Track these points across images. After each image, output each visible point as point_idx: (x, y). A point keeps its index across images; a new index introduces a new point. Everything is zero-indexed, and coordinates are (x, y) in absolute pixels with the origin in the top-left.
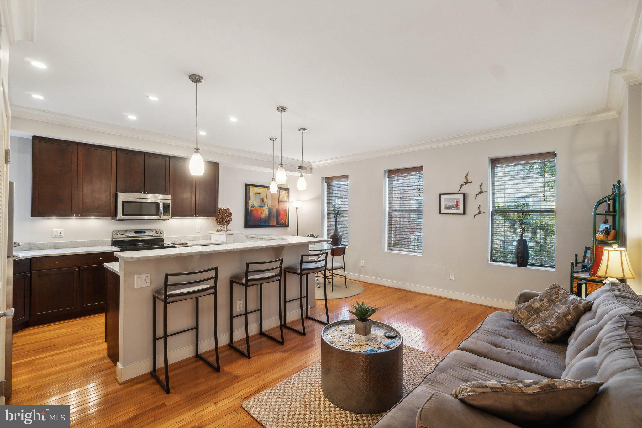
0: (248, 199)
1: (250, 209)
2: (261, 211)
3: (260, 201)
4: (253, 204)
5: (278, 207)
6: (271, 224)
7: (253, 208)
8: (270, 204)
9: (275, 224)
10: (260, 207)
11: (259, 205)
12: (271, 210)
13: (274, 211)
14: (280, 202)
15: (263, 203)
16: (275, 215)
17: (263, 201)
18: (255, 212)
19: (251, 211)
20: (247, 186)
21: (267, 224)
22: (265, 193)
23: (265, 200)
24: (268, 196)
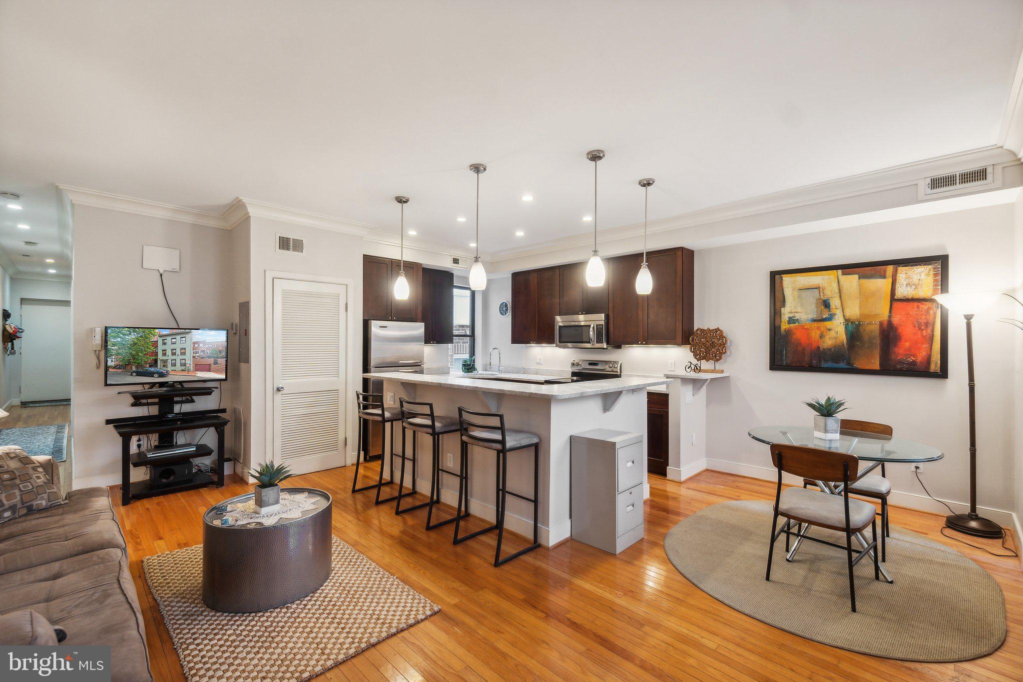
0: (778, 304)
1: (784, 326)
2: (818, 332)
3: (817, 307)
4: (791, 315)
5: (890, 317)
6: (858, 365)
7: (792, 325)
8: (854, 311)
9: (876, 366)
10: (814, 320)
11: (811, 316)
12: (859, 325)
13: (873, 329)
14: (896, 304)
15: (826, 310)
16: (878, 341)
17: (826, 304)
18: (798, 335)
19: (789, 332)
20: (775, 277)
21: (842, 365)
22: (835, 285)
23: (835, 302)
24: (844, 291)
